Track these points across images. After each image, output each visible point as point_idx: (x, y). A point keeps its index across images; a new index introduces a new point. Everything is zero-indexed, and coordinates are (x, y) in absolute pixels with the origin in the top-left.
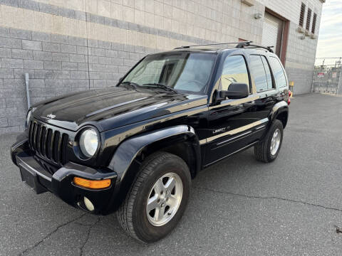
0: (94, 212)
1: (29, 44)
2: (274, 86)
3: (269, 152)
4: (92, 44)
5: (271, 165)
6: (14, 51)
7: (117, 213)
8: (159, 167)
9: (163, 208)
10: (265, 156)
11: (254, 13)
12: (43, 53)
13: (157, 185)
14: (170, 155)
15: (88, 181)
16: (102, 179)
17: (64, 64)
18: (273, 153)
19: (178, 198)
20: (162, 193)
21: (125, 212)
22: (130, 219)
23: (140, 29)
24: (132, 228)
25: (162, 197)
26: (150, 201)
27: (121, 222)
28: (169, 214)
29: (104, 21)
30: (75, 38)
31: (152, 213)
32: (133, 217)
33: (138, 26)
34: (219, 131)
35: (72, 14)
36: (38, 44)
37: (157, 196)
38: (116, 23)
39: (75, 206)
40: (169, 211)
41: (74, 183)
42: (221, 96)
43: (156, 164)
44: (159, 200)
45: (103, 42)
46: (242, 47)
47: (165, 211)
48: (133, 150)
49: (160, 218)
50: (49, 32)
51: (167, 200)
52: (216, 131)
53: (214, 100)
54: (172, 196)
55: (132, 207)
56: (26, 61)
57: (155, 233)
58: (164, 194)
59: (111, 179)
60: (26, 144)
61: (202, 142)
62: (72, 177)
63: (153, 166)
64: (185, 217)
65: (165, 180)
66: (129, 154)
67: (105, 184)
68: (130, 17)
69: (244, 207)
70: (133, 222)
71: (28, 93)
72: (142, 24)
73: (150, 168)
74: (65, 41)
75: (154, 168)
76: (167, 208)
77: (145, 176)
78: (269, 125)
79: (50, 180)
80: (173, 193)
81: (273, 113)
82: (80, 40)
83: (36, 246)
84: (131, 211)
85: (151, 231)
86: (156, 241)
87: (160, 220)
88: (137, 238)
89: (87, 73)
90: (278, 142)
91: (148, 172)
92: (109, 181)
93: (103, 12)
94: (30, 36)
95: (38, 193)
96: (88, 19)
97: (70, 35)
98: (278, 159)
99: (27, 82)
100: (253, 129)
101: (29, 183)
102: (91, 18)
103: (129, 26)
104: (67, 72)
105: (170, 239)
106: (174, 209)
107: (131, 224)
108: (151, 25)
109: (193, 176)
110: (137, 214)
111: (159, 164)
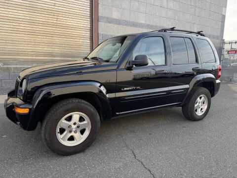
34: (127, 89)
46: (165, 31)
52: (125, 89)
59: (30, 108)
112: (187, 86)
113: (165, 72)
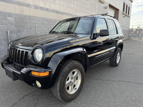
0: (41, 88)
1: (9, 18)
2: (117, 33)
3: (116, 61)
4: (37, 18)
5: (117, 67)
6: (3, 21)
7: (52, 88)
8: (71, 66)
9: (73, 86)
10: (114, 63)
11: (104, 6)
12: (16, 22)
13: (70, 75)
14: (75, 61)
15: (38, 73)
16: (45, 72)
17: (25, 27)
18: (118, 62)
19: (79, 81)
20: (72, 79)
21: (56, 87)
22: (58, 91)
23: (57, 12)
24: (59, 95)
25: (72, 81)
26: (67, 82)
27: (53, 93)
28: (75, 89)
29: (42, 8)
30: (29, 16)
31: (68, 88)
32: (60, 90)
33: (57, 11)
35: (28, 6)
36: (13, 18)
37: (70, 80)
38: (47, 10)
39: (32, 85)
40: (75, 87)
41: (31, 74)
42: (96, 35)
43: (69, 65)
44: (71, 82)
45: (42, 18)
46: (104, 15)
47: (74, 87)
48: (59, 58)
49: (71, 90)
50: (18, 13)
51: (74, 82)
53: (93, 37)
54: (76, 80)
55: (59, 85)
56: (8, 26)
57: (70, 97)
58: (73, 79)
59: (49, 72)
60: (8, 59)
61: (89, 56)
62: (30, 71)
63: (68, 66)
64: (82, 90)
65: (74, 73)
66: (57, 60)
67: (46, 74)
68: (53, 7)
69: (108, 85)
70: (60, 92)
71: (9, 39)
72: (58, 10)
73: (67, 67)
74: (25, 17)
75: (69, 67)
76: (74, 86)
77: (65, 70)
78: (116, 49)
79: (20, 73)
80: (77, 79)
81: (117, 45)
82: (32, 17)
83: (13, 105)
84: (59, 87)
85: (68, 96)
86: (70, 101)
87: (72, 91)
88: (61, 100)
89: (35, 31)
90: (119, 58)
91: (66, 68)
92: (48, 73)
93: (42, 5)
94: (10, 15)
95: (14, 80)
96: (35, 8)
97: (27, 14)
98: (120, 65)
99: (9, 35)
100: (110, 51)
101: (10, 76)
102: (36, 7)
103: (53, 11)
104: (26, 31)
105: (76, 100)
106: (78, 86)
107: (59, 93)
108: (62, 11)
109: (86, 71)
110: (61, 88)
111: (70, 65)
112: (115, 47)
113: (110, 39)
